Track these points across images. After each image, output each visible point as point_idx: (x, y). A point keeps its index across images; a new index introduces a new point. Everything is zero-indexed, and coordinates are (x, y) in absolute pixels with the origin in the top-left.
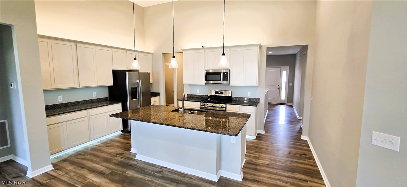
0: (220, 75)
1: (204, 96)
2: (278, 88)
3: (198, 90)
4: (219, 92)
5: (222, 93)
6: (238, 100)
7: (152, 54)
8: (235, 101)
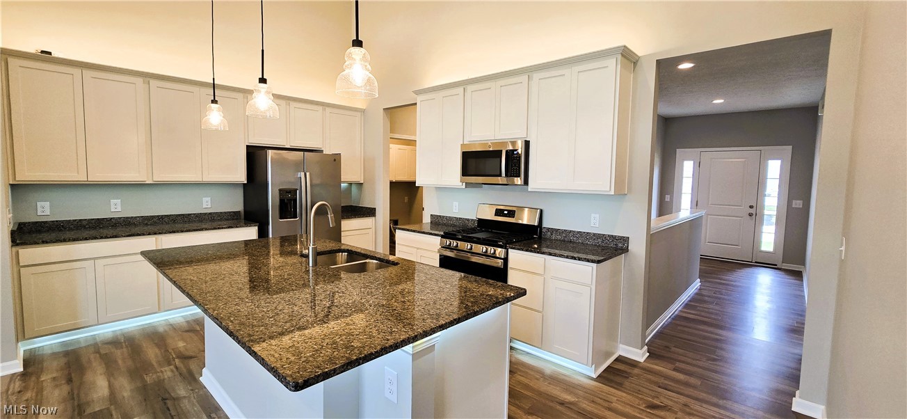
0: (499, 159)
1: (468, 220)
2: (751, 215)
3: (456, 204)
4: (506, 212)
5: (511, 214)
6: (559, 237)
7: (363, 111)
8: (551, 240)
